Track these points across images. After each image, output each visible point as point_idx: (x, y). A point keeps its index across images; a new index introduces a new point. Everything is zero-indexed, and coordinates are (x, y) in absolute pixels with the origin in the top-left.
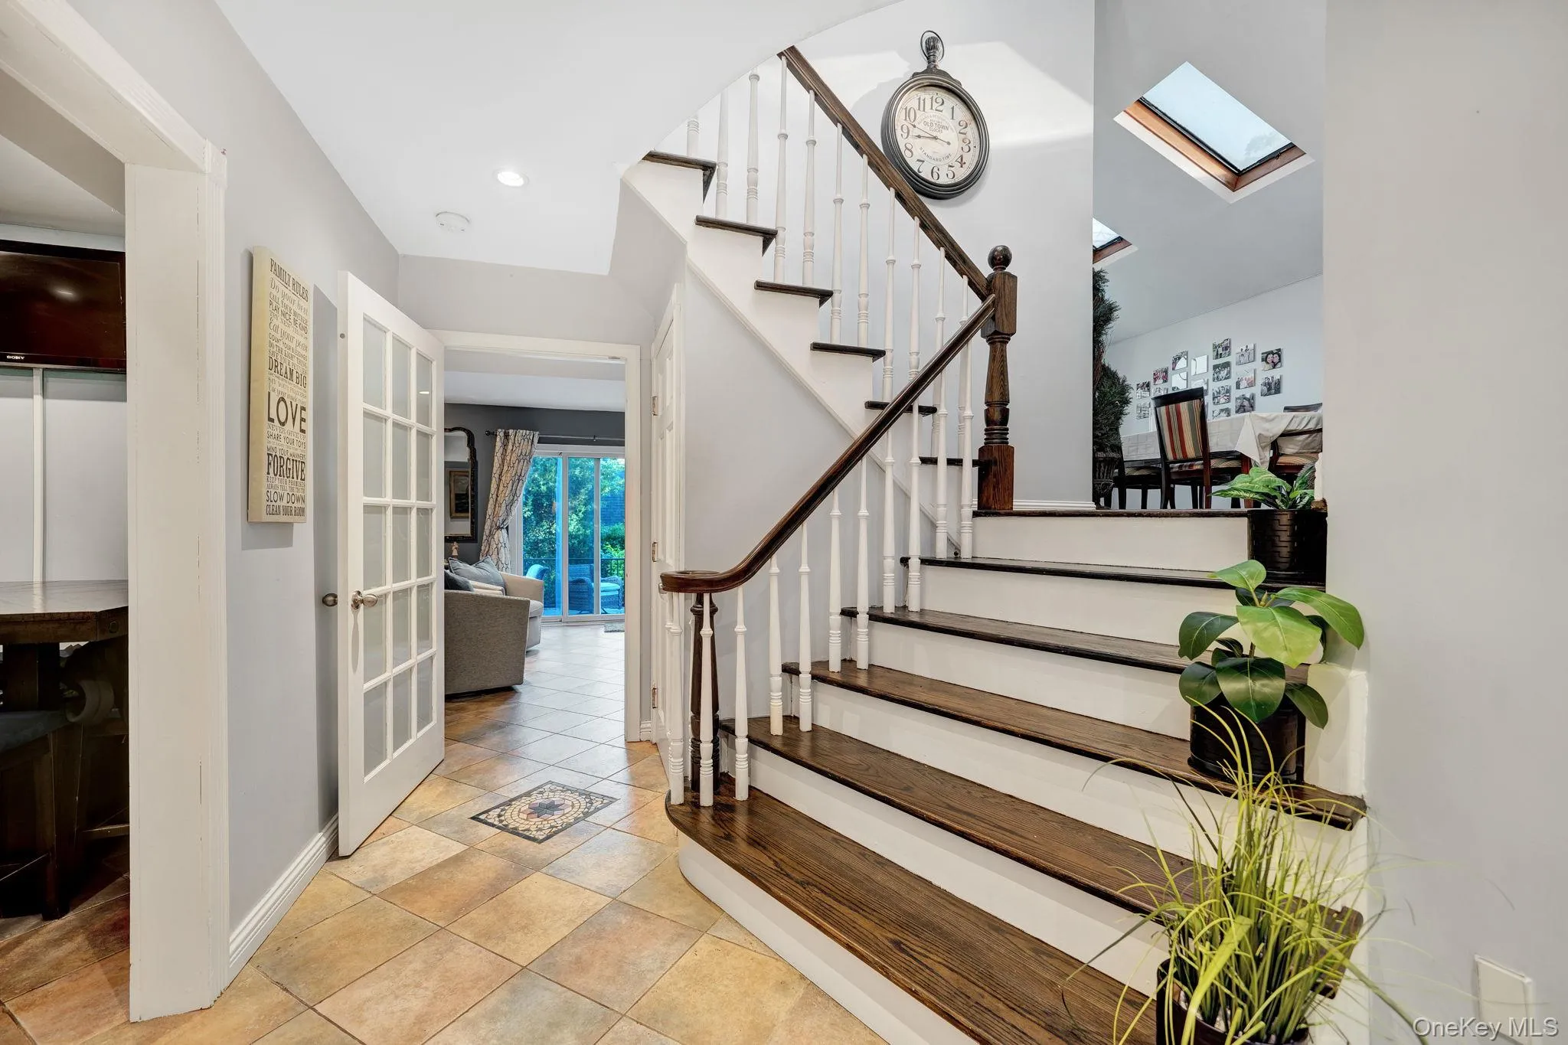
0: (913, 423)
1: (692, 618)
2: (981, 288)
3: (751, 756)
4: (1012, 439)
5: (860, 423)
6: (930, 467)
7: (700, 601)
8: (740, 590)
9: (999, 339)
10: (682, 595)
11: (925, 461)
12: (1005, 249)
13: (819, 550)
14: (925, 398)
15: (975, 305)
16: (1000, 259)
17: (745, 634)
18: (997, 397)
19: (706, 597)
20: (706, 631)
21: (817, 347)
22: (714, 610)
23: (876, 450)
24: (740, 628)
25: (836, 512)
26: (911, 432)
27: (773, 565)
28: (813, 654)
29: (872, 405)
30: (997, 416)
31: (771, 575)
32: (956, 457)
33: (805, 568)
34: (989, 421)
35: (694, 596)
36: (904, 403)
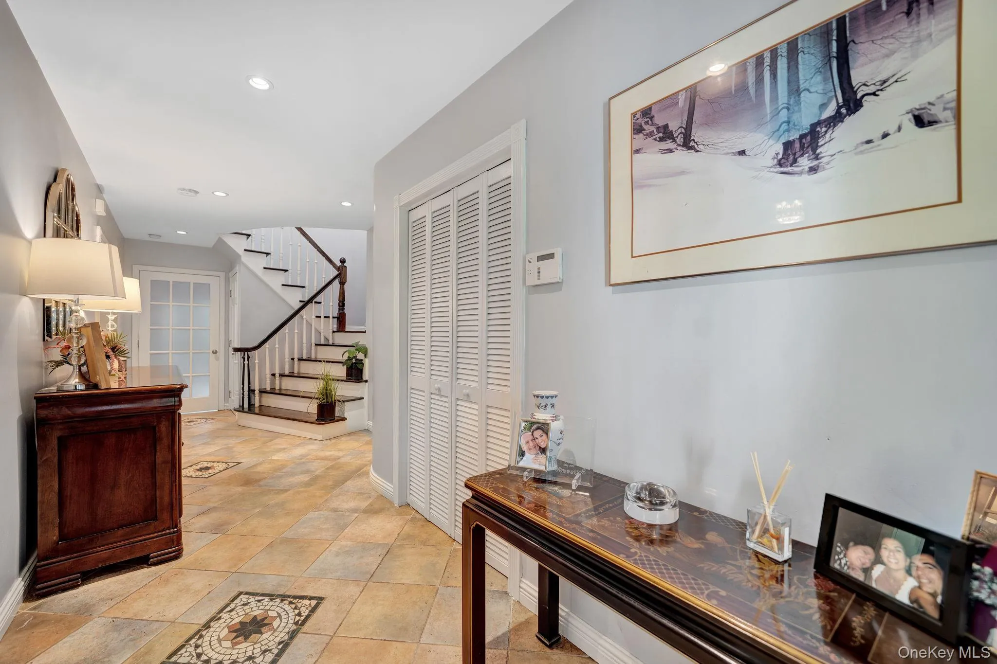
0: (312, 307)
1: (242, 359)
2: (338, 269)
3: (260, 397)
4: (346, 311)
5: (298, 305)
6: (320, 318)
7: (244, 355)
8: (256, 352)
9: (342, 283)
10: (239, 353)
11: (317, 317)
12: (344, 259)
13: (282, 342)
14: (317, 299)
15: (336, 273)
16: (343, 261)
17: (258, 363)
18: (341, 300)
19: (246, 353)
20: (246, 362)
21: (283, 285)
22: (249, 357)
23: (301, 313)
24: (257, 361)
25: (287, 331)
26: (312, 309)
27: (267, 345)
28: (280, 370)
29: (301, 301)
30: (341, 304)
31: (266, 347)
32: (327, 316)
33: (277, 346)
34: (339, 306)
35: (243, 353)
36: (310, 301)
